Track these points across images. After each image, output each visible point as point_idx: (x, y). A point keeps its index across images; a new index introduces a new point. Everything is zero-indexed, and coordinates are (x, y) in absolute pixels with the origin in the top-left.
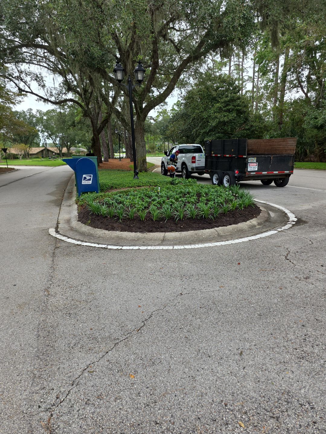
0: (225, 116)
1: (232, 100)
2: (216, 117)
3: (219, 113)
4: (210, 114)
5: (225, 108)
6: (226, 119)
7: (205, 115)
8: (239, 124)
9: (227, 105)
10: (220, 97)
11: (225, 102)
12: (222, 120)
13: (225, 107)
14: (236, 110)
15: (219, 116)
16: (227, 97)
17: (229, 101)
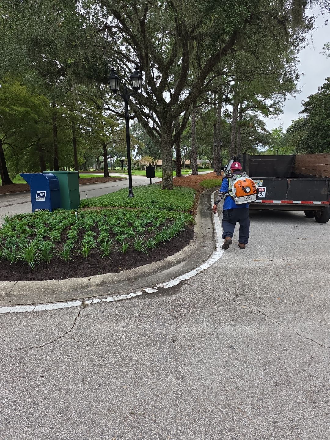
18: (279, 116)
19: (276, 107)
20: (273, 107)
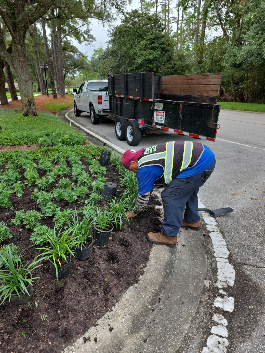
0: (150, 54)
1: (157, 38)
2: (142, 55)
3: (144, 50)
4: (137, 51)
5: (150, 46)
6: (151, 57)
7: (132, 52)
8: (163, 62)
9: (153, 43)
10: (145, 35)
11: (150, 39)
12: (147, 57)
13: (151, 44)
14: (161, 48)
15: (144, 54)
16: (152, 34)
17: (154, 39)
18: (92, 43)
19: (89, 34)
20: (87, 34)
